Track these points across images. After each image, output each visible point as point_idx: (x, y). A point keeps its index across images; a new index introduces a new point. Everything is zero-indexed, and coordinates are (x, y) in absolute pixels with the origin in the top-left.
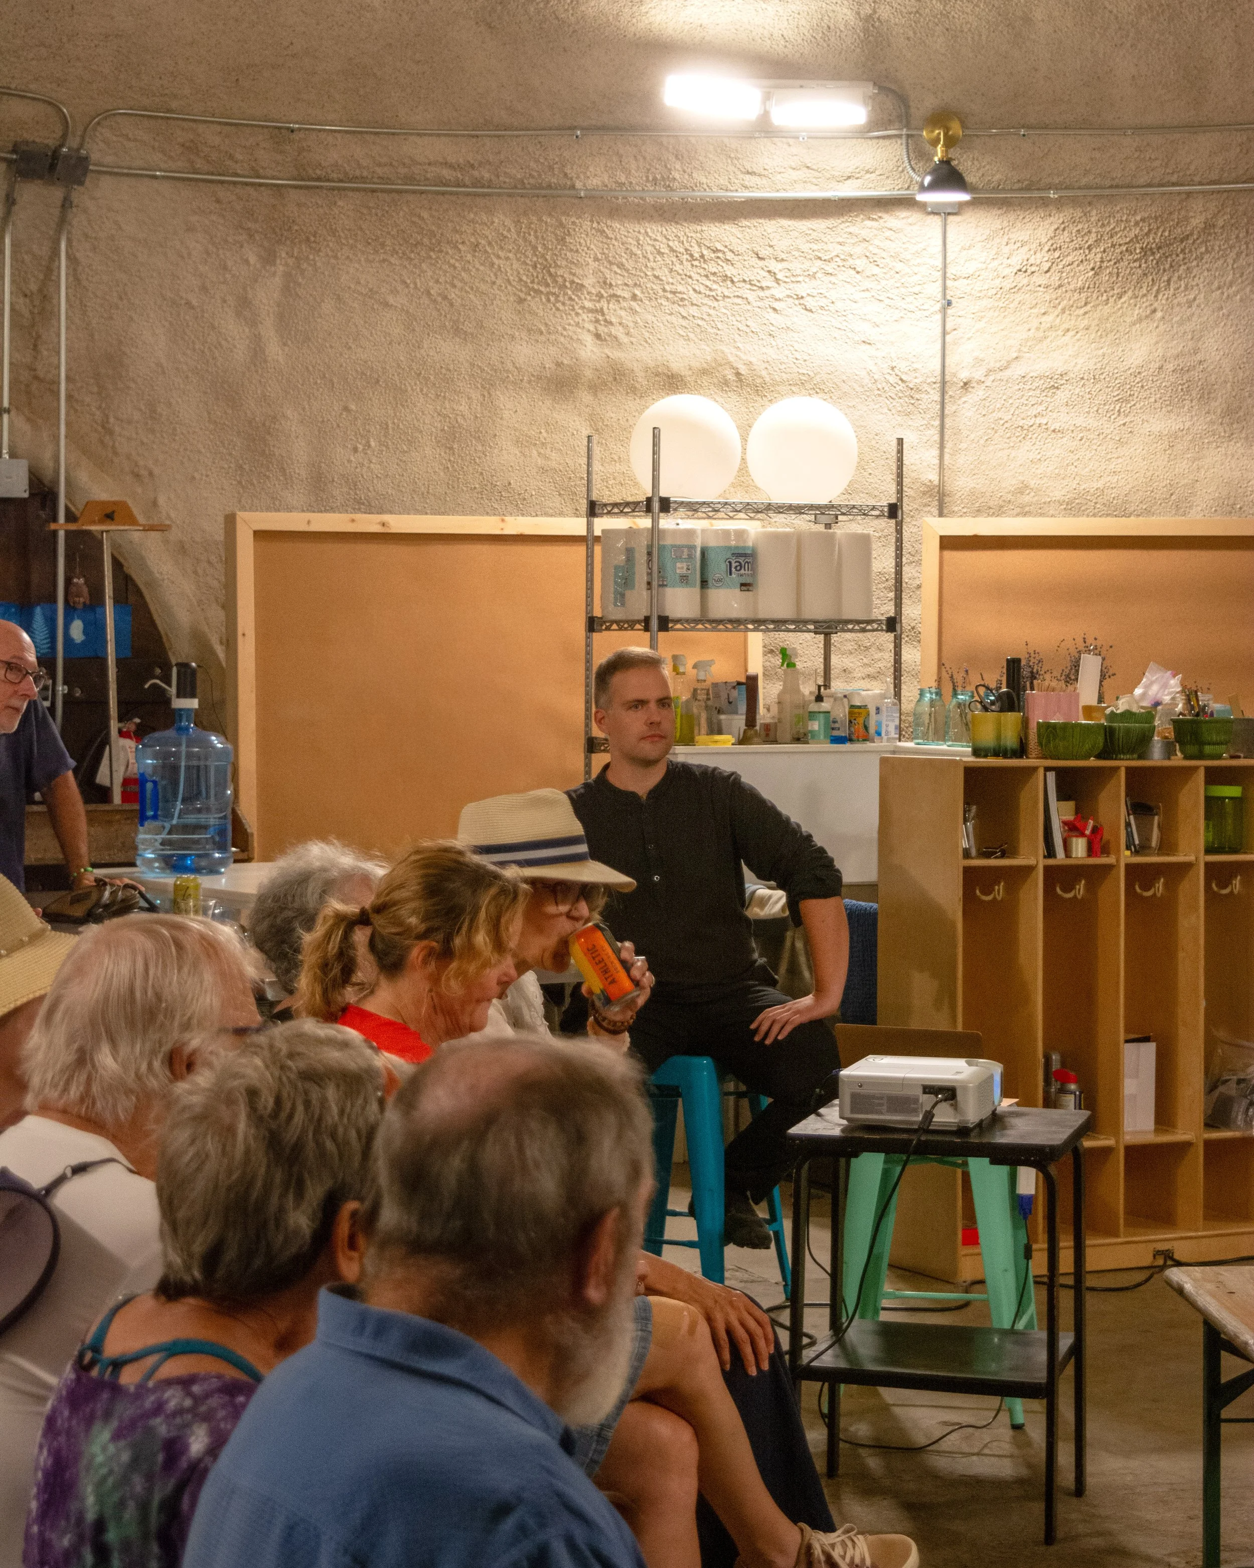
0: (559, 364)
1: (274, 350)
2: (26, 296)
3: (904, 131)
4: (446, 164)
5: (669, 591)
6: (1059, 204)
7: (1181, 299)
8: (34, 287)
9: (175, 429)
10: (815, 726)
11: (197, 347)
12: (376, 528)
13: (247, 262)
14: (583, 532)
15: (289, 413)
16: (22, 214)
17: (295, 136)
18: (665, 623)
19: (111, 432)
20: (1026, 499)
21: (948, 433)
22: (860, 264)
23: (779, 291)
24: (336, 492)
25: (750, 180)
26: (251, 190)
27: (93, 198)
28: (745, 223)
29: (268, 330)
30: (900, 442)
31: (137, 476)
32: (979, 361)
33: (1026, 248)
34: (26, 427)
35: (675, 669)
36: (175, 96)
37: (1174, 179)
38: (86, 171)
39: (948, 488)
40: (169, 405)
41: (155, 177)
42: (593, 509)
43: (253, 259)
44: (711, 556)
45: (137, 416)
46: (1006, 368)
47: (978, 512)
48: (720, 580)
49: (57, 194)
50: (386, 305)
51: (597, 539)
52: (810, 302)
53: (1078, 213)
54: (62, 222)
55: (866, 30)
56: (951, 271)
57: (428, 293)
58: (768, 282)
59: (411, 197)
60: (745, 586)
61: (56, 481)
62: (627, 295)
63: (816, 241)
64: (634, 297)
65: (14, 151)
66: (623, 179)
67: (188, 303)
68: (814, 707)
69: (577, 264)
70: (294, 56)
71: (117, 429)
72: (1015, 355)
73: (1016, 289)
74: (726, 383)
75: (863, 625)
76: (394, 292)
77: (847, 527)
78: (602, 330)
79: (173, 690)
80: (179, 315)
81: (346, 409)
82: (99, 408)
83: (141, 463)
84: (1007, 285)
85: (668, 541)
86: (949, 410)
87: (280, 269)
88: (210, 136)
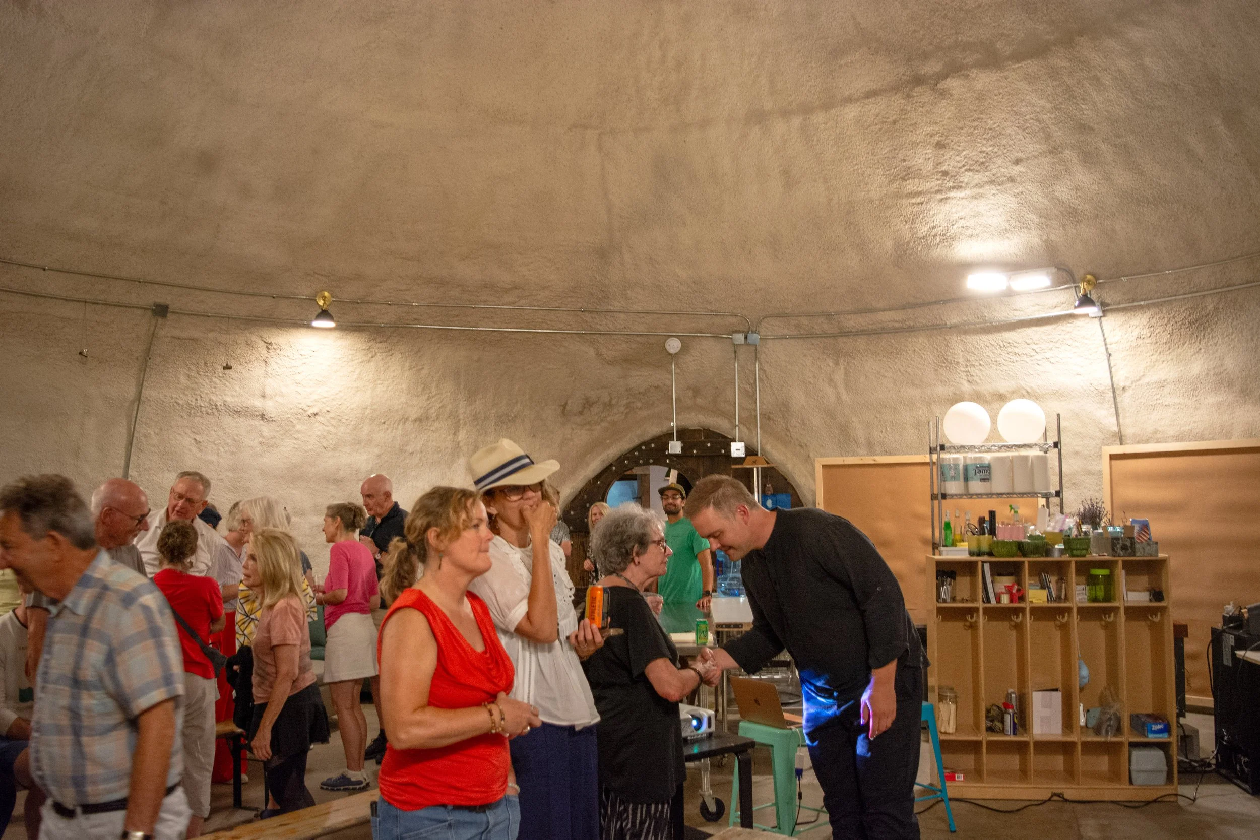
1: (845, 397)
2: (749, 384)
3: (1072, 285)
4: (895, 321)
6: (1148, 307)
7: (1211, 342)
9: (813, 429)
11: (816, 398)
12: (872, 462)
13: (829, 365)
14: (928, 460)
15: (854, 420)
16: (742, 356)
17: (835, 317)
18: (944, 496)
19: (789, 431)
20: (1158, 436)
21: (1120, 409)
22: (1069, 342)
23: (1038, 357)
24: (877, 449)
25: (1016, 313)
26: (822, 339)
27: (766, 348)
28: (1019, 330)
29: (842, 390)
30: (1059, 415)
32: (1127, 378)
33: (1138, 328)
34: (747, 431)
36: (787, 309)
37: (1195, 290)
38: (760, 339)
39: (1123, 433)
40: (809, 420)
41: (787, 338)
42: (931, 451)
43: (831, 364)
44: (969, 468)
45: (798, 425)
46: (1139, 380)
48: (972, 478)
49: (752, 348)
50: (884, 376)
51: (934, 463)
52: (1052, 360)
53: (1157, 310)
54: (757, 357)
55: (1047, 246)
56: (1108, 341)
57: (900, 370)
58: (1033, 353)
59: (885, 335)
60: (984, 480)
61: (758, 450)
62: (977, 364)
63: (1049, 334)
64: (980, 365)
66: (965, 319)
67: (810, 382)
69: (955, 354)
70: (827, 288)
72: (1142, 374)
73: (1138, 346)
76: (886, 371)
78: (970, 378)
80: (807, 387)
81: (876, 417)
84: (1134, 344)
85: (946, 464)
86: (1119, 399)
87: (842, 367)
88: (804, 321)
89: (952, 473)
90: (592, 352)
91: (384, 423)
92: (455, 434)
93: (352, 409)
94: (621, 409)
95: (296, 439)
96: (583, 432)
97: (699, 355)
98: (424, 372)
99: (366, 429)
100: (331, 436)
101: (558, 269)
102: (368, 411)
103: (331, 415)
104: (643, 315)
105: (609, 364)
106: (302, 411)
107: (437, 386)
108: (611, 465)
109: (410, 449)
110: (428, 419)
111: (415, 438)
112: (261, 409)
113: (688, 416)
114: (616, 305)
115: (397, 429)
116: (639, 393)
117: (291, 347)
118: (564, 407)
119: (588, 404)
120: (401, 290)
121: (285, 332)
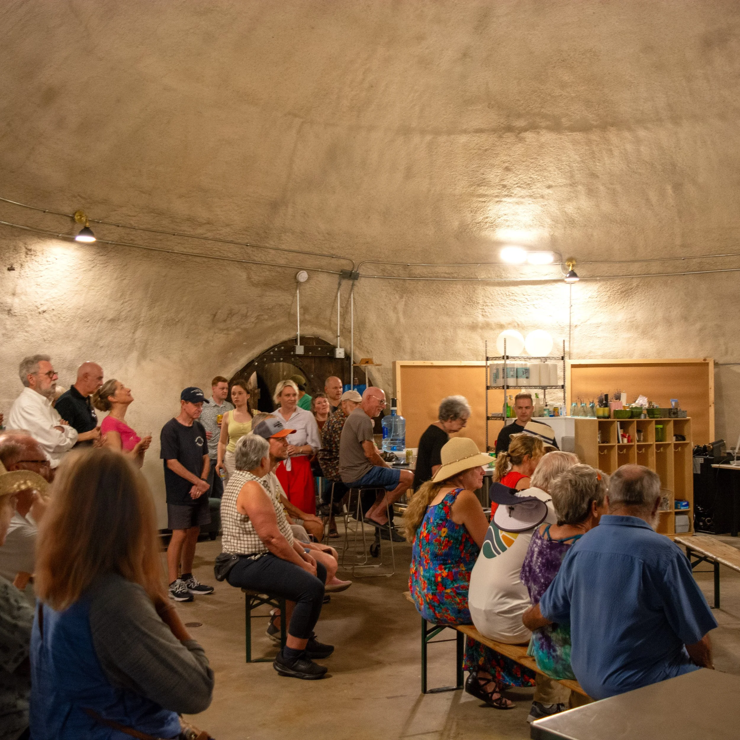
0: (473, 322)
1: (402, 320)
3: (561, 263)
4: (445, 273)
5: (509, 379)
6: (600, 281)
7: (631, 304)
8: (344, 305)
9: (377, 340)
10: (546, 412)
11: (383, 319)
12: (430, 364)
13: (396, 298)
14: (485, 365)
15: (405, 336)
16: (342, 288)
17: (409, 267)
18: (508, 387)
20: (592, 355)
21: (571, 338)
22: (549, 296)
23: (529, 303)
24: (417, 356)
25: (521, 276)
26: (397, 280)
27: (359, 283)
28: (520, 286)
29: (401, 315)
30: (564, 341)
31: (368, 352)
32: (579, 320)
33: (591, 292)
34: (344, 340)
35: (510, 398)
36: (380, 258)
37: (629, 274)
38: (358, 276)
39: (571, 352)
40: (376, 334)
42: (487, 359)
43: (397, 297)
44: (519, 370)
45: (368, 337)
46: (586, 322)
47: (579, 358)
48: (521, 376)
49: (351, 282)
50: (430, 308)
51: (488, 366)
52: (536, 306)
53: (604, 283)
54: (352, 289)
55: (551, 238)
56: (572, 297)
57: (440, 305)
58: (526, 301)
59: (437, 281)
60: (527, 378)
61: (351, 354)
62: (490, 305)
63: (538, 290)
64: (492, 305)
65: (341, 272)
66: (490, 276)
67: (381, 309)
68: (545, 408)
69: (478, 298)
70: (410, 247)
71: (363, 340)
72: (588, 318)
73: (588, 302)
74: (515, 326)
75: (556, 387)
76: (432, 305)
77: (549, 362)
78: (484, 314)
79: (391, 405)
80: (379, 312)
81: (419, 334)
82: (359, 335)
83: (369, 348)
84: (586, 301)
85: (508, 367)
86: (571, 332)
87: (404, 300)
88: (388, 267)
89: (512, 373)
90: (244, 276)
91: (88, 322)
92: (134, 333)
93: (70, 309)
94: (253, 320)
95: (27, 332)
96: (221, 335)
98: (125, 282)
99: (75, 325)
100: (51, 331)
101: (241, 213)
102: (80, 311)
103: (54, 313)
104: (287, 252)
105: (253, 286)
106: (36, 309)
107: (131, 294)
108: (253, 361)
109: (101, 343)
110: (119, 319)
111: (106, 335)
112: (10, 305)
113: (306, 328)
114: (272, 243)
115: (96, 327)
116: (268, 309)
117: (43, 254)
118: (215, 316)
119: (231, 314)
120: (129, 216)
121: (42, 241)
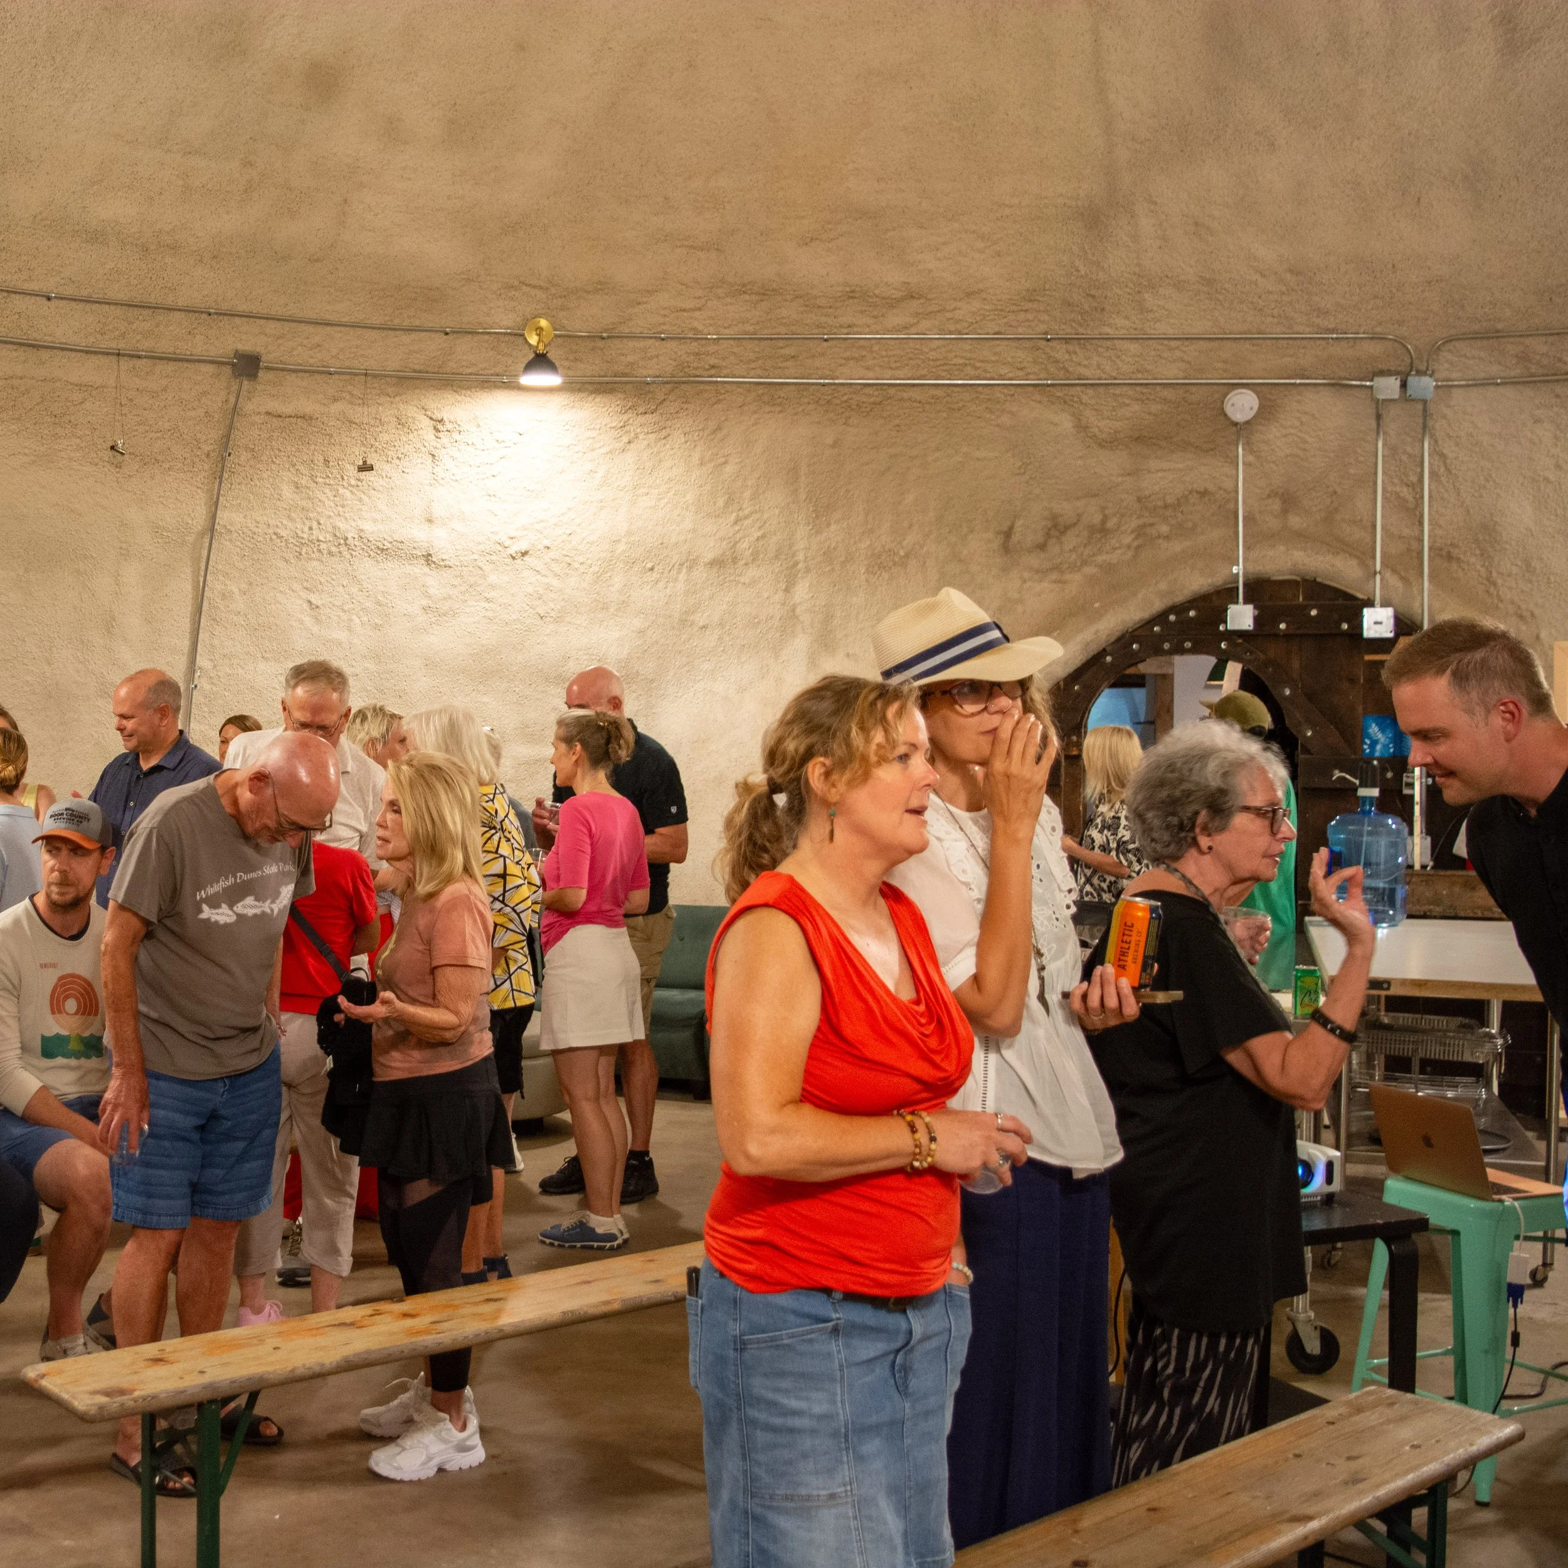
2: (1407, 485)
9: (1549, 579)
11: (1559, 512)
19: (1495, 584)
27: (1448, 406)
31: (1521, 617)
36: (1499, 320)
40: (1542, 560)
41: (1498, 384)
45: (1515, 570)
54: (1425, 427)
67: (1546, 479)
71: (1500, 581)
80: (1539, 489)
82: (1483, 566)
83: (1524, 606)
88: (1538, 346)
90: (1065, 422)
91: (652, 569)
92: (787, 590)
93: (592, 543)
94: (1127, 539)
95: (487, 600)
96: (1045, 585)
97: (1297, 423)
98: (729, 469)
99: (618, 581)
100: (552, 595)
101: (999, 254)
102: (621, 547)
103: (552, 554)
104: (1178, 343)
105: (1101, 446)
106: (500, 548)
107: (754, 497)
108: (1103, 653)
109: (700, 619)
110: (735, 560)
111: (711, 598)
112: (426, 545)
113: (1271, 553)
114: (1119, 324)
115: (676, 580)
116: (1166, 507)
117: (479, 426)
118: (1008, 534)
119: (1057, 528)
120: (684, 310)
121: (469, 399)
